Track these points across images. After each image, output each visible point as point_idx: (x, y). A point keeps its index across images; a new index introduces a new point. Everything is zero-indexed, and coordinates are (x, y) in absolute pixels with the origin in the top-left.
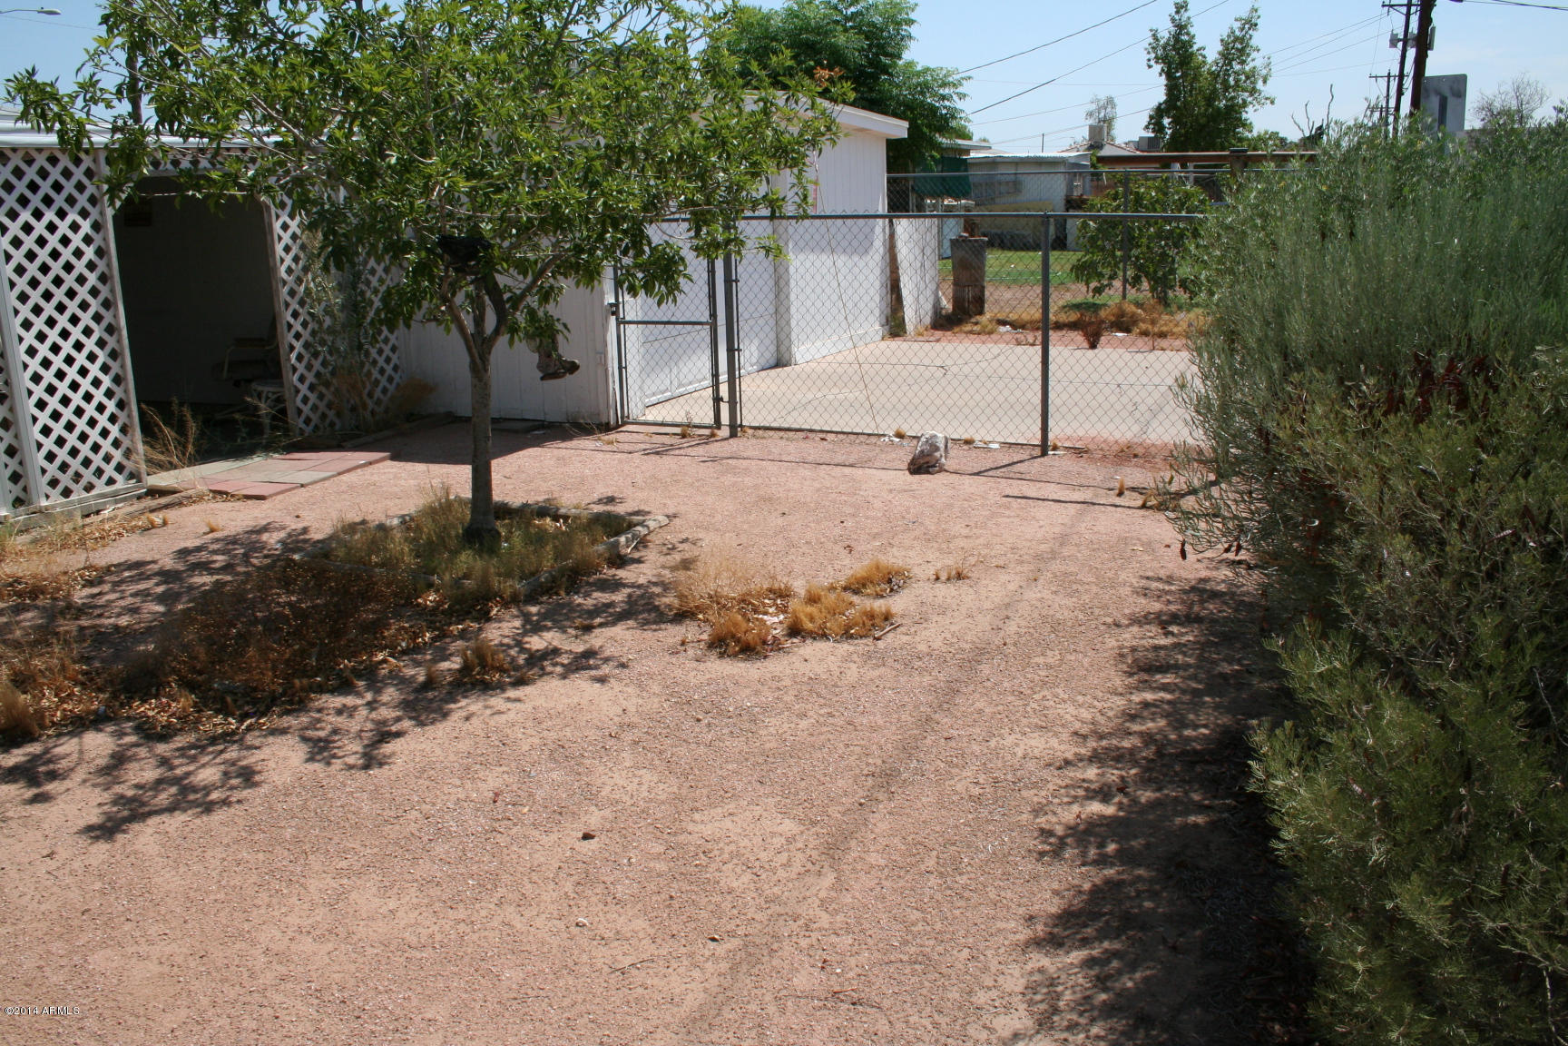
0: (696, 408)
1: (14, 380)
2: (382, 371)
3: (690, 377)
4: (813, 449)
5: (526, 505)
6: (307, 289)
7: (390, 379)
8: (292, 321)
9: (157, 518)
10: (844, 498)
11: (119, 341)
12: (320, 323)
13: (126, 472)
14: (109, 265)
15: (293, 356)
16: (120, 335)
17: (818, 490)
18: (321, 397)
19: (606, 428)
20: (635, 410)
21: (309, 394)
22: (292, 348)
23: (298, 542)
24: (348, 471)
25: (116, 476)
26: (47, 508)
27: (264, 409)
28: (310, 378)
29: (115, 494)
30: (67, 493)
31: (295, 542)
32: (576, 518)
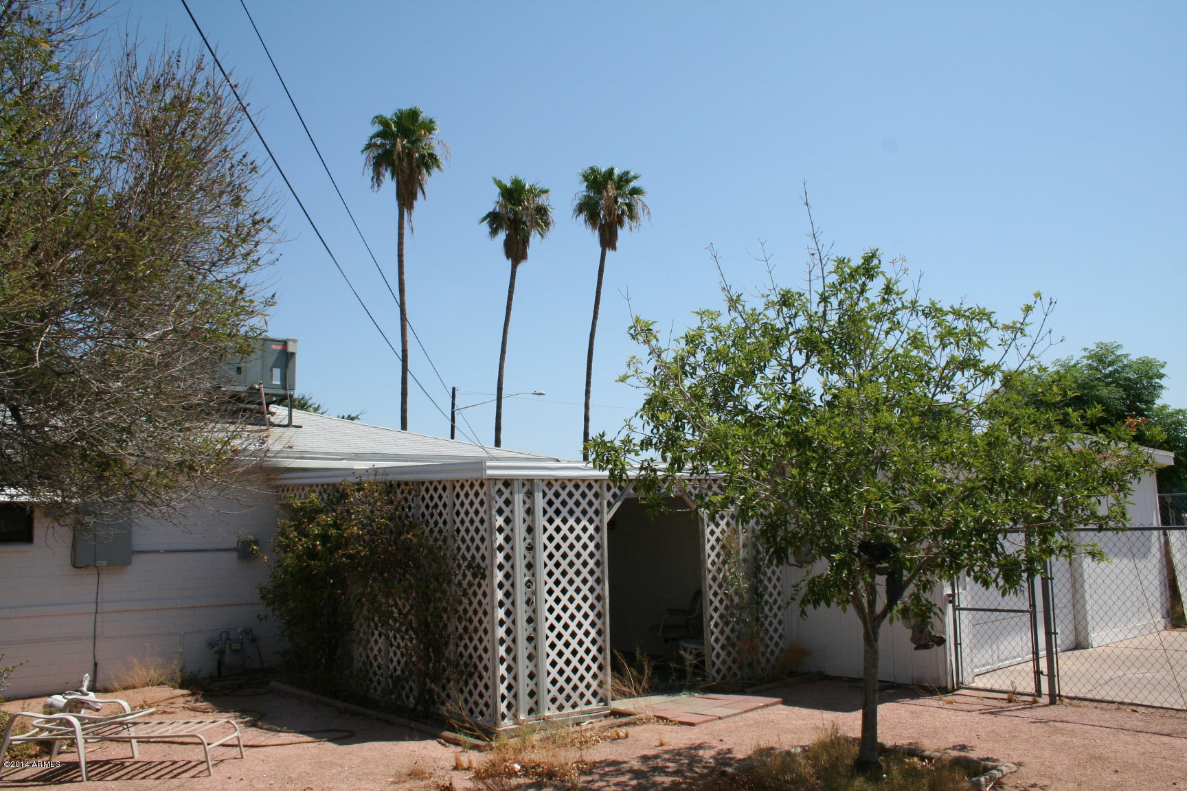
0: (1020, 679)
1: (539, 628)
2: (771, 638)
3: (1006, 653)
4: (1126, 718)
5: (896, 746)
6: (724, 576)
7: (777, 644)
8: (713, 598)
9: (622, 733)
10: (1169, 762)
11: (603, 606)
12: (732, 600)
13: (598, 697)
14: (602, 555)
15: (712, 623)
16: (604, 602)
17: (1143, 754)
18: (729, 654)
19: (945, 691)
20: (967, 678)
21: (721, 651)
22: (712, 618)
23: (724, 758)
24: (752, 710)
25: (592, 699)
26: (548, 717)
27: (689, 659)
28: (722, 640)
29: (590, 712)
30: (561, 708)
31: (723, 759)
32: (939, 759)
